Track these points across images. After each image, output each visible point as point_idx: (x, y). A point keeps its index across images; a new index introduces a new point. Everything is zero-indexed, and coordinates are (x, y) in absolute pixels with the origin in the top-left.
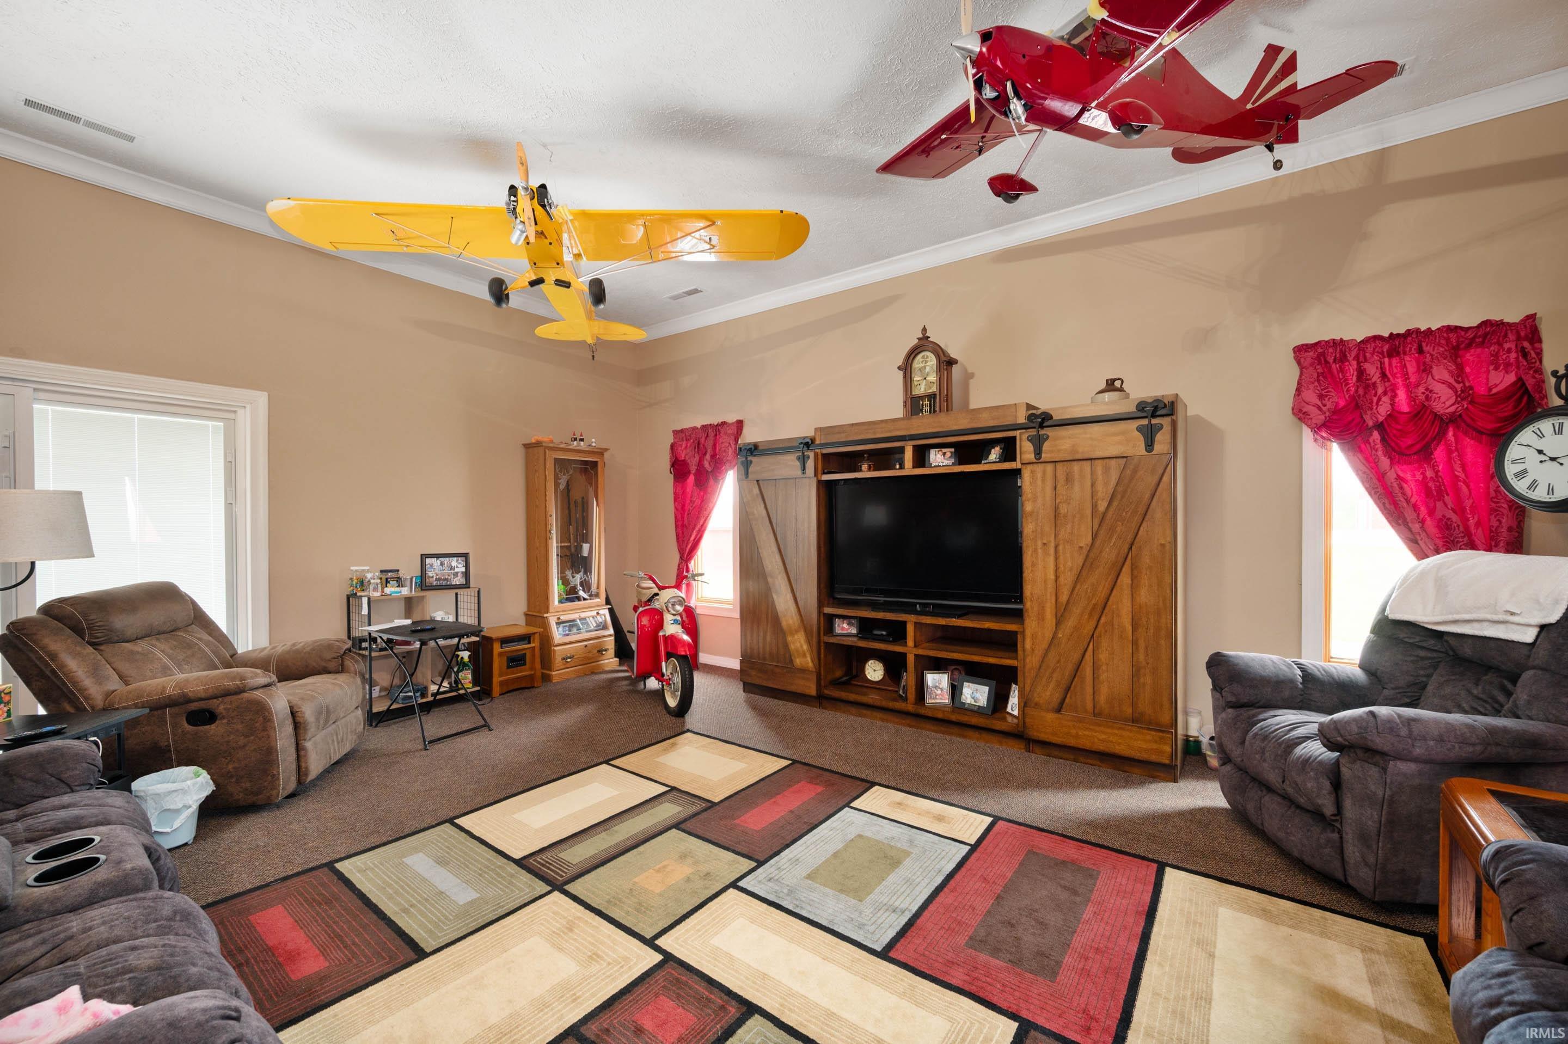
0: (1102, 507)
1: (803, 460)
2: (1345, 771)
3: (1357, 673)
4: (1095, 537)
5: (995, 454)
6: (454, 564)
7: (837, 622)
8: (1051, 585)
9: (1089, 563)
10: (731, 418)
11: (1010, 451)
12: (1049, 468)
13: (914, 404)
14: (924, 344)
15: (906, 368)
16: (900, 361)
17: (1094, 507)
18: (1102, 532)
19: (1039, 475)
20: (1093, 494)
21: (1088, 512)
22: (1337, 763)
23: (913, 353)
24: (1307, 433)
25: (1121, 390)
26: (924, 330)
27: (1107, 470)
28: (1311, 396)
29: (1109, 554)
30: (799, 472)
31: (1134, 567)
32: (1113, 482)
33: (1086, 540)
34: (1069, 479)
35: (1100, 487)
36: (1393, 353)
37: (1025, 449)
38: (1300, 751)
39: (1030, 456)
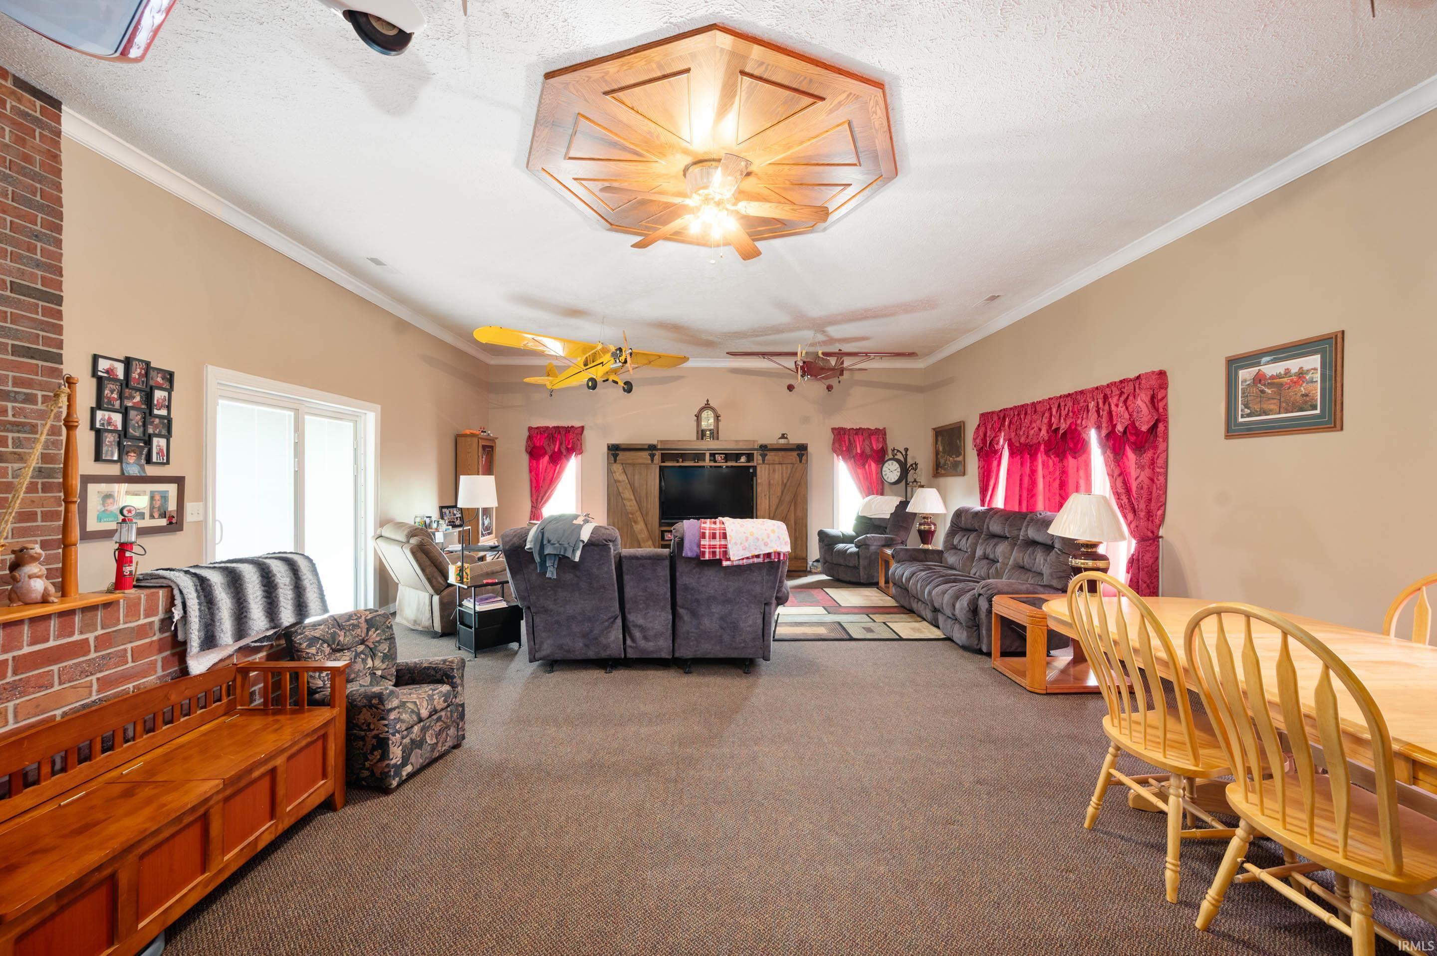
0: (785, 481)
1: (652, 456)
2: (860, 553)
3: (853, 533)
4: (783, 492)
5: (743, 459)
6: (455, 512)
7: (666, 534)
8: (767, 510)
9: (781, 501)
10: (577, 424)
11: (750, 457)
12: (767, 466)
13: (702, 434)
14: (707, 406)
15: (698, 417)
16: (696, 412)
17: (783, 481)
18: (785, 491)
19: (763, 469)
20: (782, 477)
21: (780, 483)
22: (858, 552)
23: (702, 410)
24: (835, 455)
25: (786, 438)
26: (708, 401)
27: (787, 468)
28: (837, 445)
29: (788, 498)
30: (650, 462)
31: (795, 503)
32: (789, 472)
33: (779, 494)
34: (774, 471)
35: (784, 474)
36: (856, 434)
37: (757, 457)
38: (848, 551)
39: (761, 462)
